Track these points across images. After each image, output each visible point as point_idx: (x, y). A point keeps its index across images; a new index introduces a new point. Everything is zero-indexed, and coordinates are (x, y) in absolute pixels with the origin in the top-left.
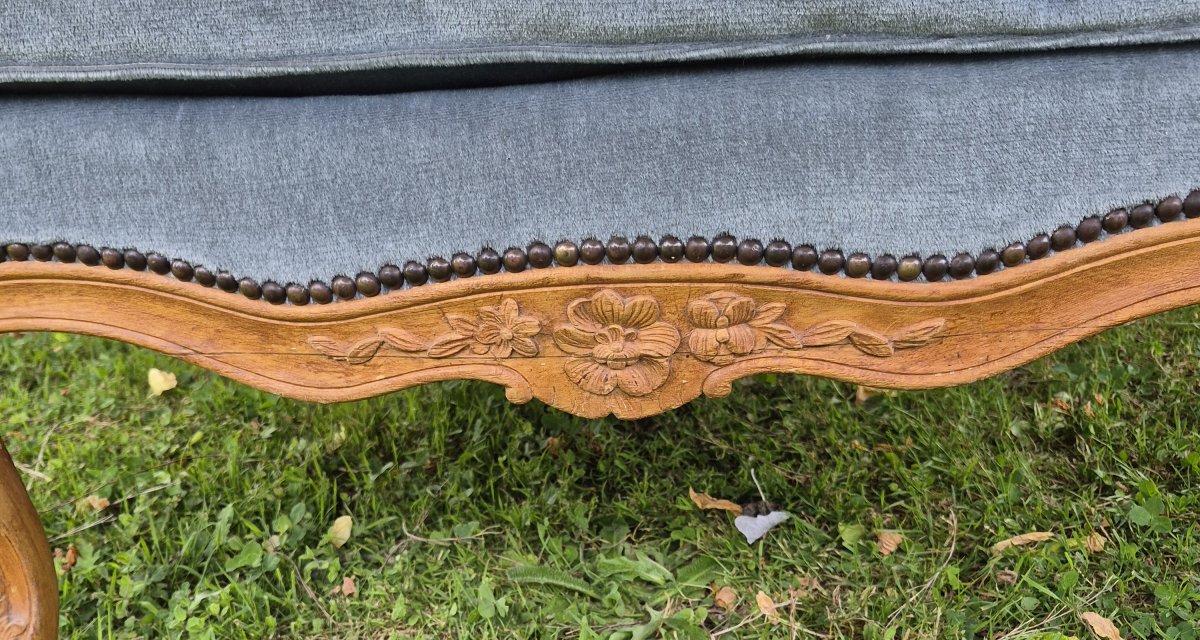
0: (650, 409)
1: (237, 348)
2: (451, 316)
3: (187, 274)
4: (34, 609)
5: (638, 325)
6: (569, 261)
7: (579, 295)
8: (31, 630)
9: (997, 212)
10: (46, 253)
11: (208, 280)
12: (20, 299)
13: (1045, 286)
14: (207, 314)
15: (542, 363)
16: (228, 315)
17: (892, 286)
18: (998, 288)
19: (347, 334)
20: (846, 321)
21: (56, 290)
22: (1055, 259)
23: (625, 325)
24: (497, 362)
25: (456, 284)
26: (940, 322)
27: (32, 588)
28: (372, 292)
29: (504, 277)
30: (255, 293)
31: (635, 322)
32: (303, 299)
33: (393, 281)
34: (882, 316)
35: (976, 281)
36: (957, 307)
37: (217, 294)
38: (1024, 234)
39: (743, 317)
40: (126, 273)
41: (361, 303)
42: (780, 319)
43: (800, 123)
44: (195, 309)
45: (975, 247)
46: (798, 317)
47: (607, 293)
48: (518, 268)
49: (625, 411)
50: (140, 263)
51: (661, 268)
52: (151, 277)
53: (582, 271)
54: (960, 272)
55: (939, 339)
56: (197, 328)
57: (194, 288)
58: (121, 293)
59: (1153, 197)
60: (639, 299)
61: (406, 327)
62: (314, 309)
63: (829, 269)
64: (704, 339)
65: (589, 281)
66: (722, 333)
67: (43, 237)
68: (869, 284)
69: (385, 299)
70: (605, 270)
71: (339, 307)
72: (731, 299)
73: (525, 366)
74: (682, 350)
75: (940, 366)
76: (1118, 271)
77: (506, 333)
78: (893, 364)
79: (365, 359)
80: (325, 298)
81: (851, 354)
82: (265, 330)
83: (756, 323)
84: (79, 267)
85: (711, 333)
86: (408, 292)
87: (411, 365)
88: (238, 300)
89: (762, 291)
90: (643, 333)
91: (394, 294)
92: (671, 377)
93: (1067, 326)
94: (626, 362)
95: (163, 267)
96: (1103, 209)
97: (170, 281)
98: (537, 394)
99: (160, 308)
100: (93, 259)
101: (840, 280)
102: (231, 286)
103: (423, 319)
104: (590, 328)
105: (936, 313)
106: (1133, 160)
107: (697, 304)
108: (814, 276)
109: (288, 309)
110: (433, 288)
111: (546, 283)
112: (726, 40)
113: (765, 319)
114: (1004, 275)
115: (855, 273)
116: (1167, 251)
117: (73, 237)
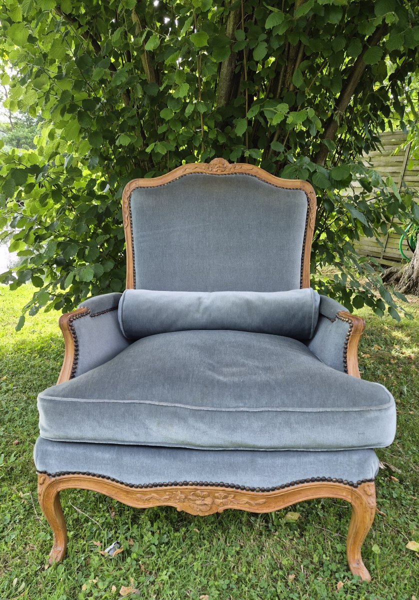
0: (207, 514)
1: (121, 495)
2: (167, 493)
3: (113, 480)
4: (63, 546)
5: (205, 498)
6: (192, 485)
7: (193, 491)
8: (62, 552)
9: (275, 480)
10: (84, 474)
11: (117, 482)
12: (76, 482)
13: (285, 494)
14: (116, 488)
15: (185, 504)
16: (121, 489)
17: (255, 493)
18: (275, 494)
19: (145, 495)
20: (246, 499)
21: (85, 481)
22: (286, 489)
23: (202, 497)
24: (176, 503)
25: (169, 487)
26: (264, 500)
27: (63, 541)
28: (151, 487)
29: (178, 487)
30: (127, 485)
31: (204, 497)
32: (137, 487)
33: (156, 485)
34: (253, 498)
35: (271, 493)
36: (267, 498)
37: (119, 484)
38: (280, 484)
39: (225, 497)
40: (100, 479)
41: (149, 489)
42: (233, 498)
43: (236, 462)
44: (113, 487)
45: (270, 486)
46: (236, 498)
47: (199, 492)
48: (181, 485)
49: (201, 514)
50: (104, 477)
51: (209, 487)
52: (105, 480)
53: (194, 487)
54: (268, 491)
55: (265, 503)
56: (114, 490)
57: (114, 483)
58: (98, 482)
59: (304, 479)
60: (205, 493)
61: (158, 494)
62: (139, 489)
63: (242, 489)
64: (218, 501)
65: (195, 489)
66: (221, 501)
67: (85, 471)
68: (250, 492)
69: (154, 489)
70: (198, 487)
71: (144, 489)
72: (223, 494)
73: (181, 504)
74: (213, 503)
75: (265, 508)
76: (299, 492)
77: (178, 498)
78: (256, 508)
79: (148, 500)
80: (142, 487)
81: (247, 505)
82: (128, 492)
83: (228, 498)
84: (90, 477)
85: (219, 500)
86: (158, 488)
87: (158, 502)
88: (123, 486)
89: (229, 493)
90: (206, 499)
91: (156, 488)
92: (211, 508)
93: (290, 502)
94: (202, 505)
95: (109, 478)
96: (295, 480)
97: (109, 481)
98: (183, 510)
99: (106, 486)
100: (94, 475)
101: (244, 491)
102: (122, 483)
103: (161, 493)
104: (195, 498)
105: (263, 498)
106: (299, 472)
107: (216, 495)
108: (239, 490)
109: (133, 489)
110: (164, 488)
111: (187, 489)
112: (223, 447)
113: (230, 498)
114: (277, 491)
115: (248, 490)
116: (308, 488)
117: (91, 471)
